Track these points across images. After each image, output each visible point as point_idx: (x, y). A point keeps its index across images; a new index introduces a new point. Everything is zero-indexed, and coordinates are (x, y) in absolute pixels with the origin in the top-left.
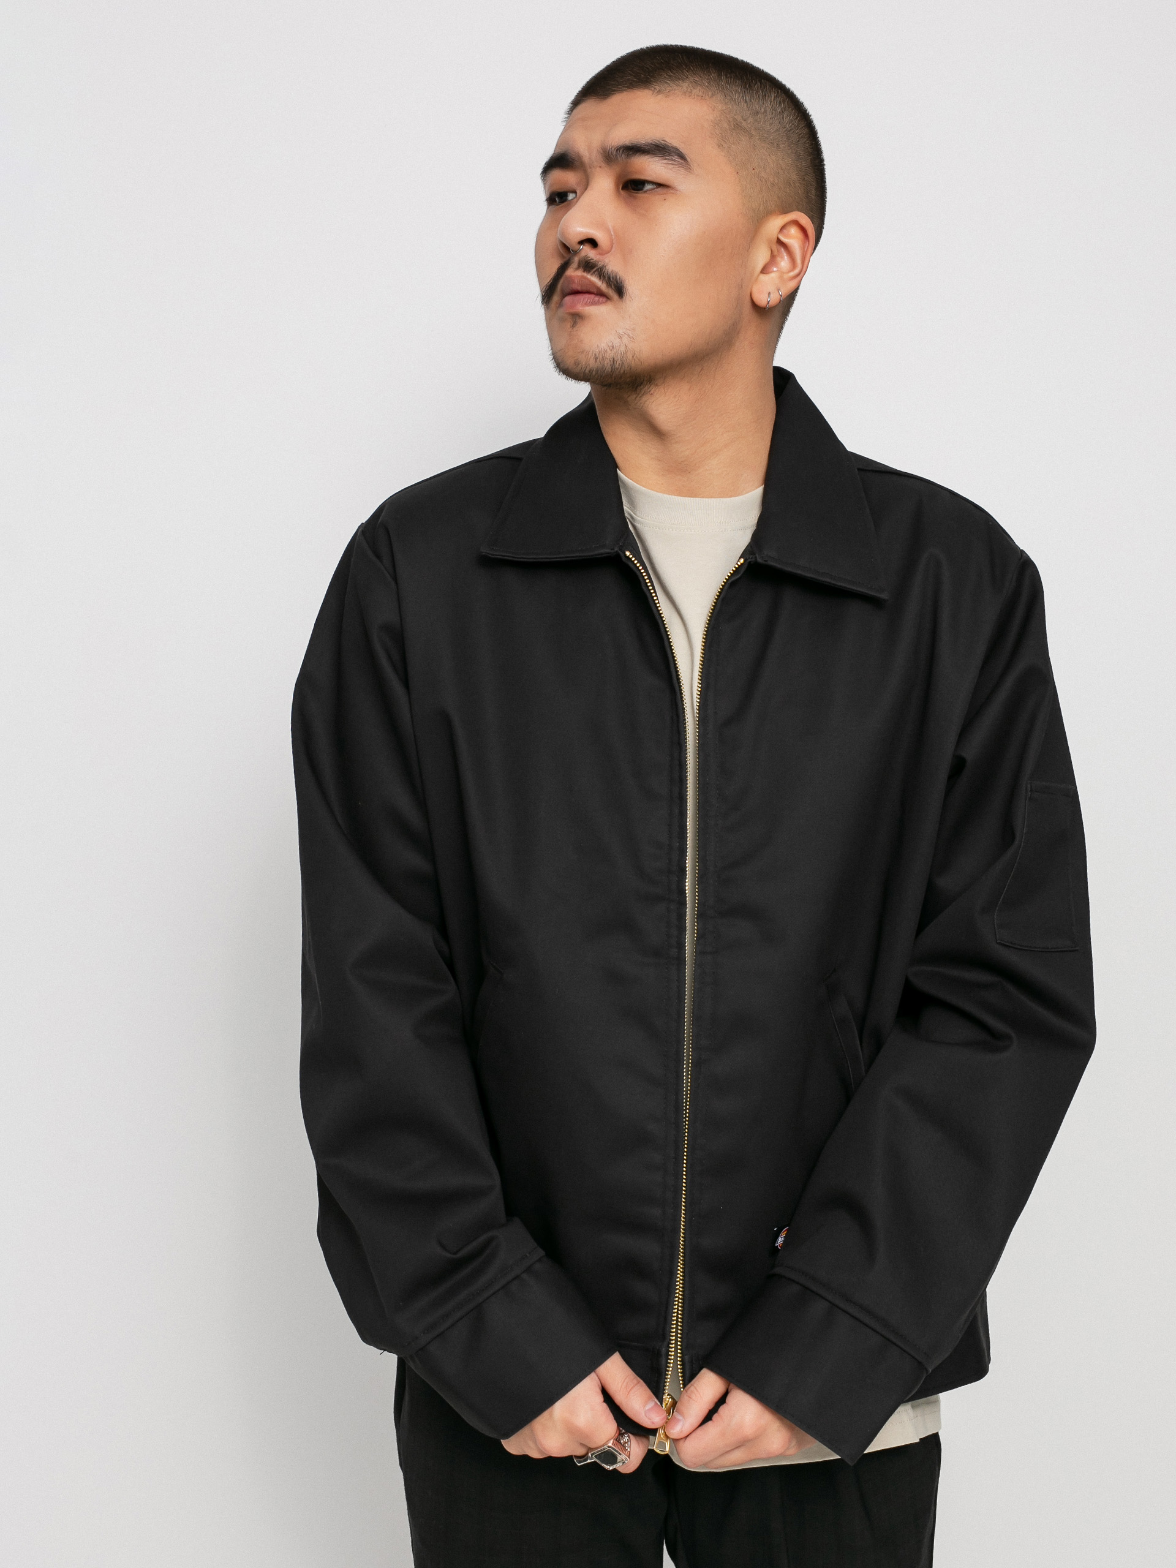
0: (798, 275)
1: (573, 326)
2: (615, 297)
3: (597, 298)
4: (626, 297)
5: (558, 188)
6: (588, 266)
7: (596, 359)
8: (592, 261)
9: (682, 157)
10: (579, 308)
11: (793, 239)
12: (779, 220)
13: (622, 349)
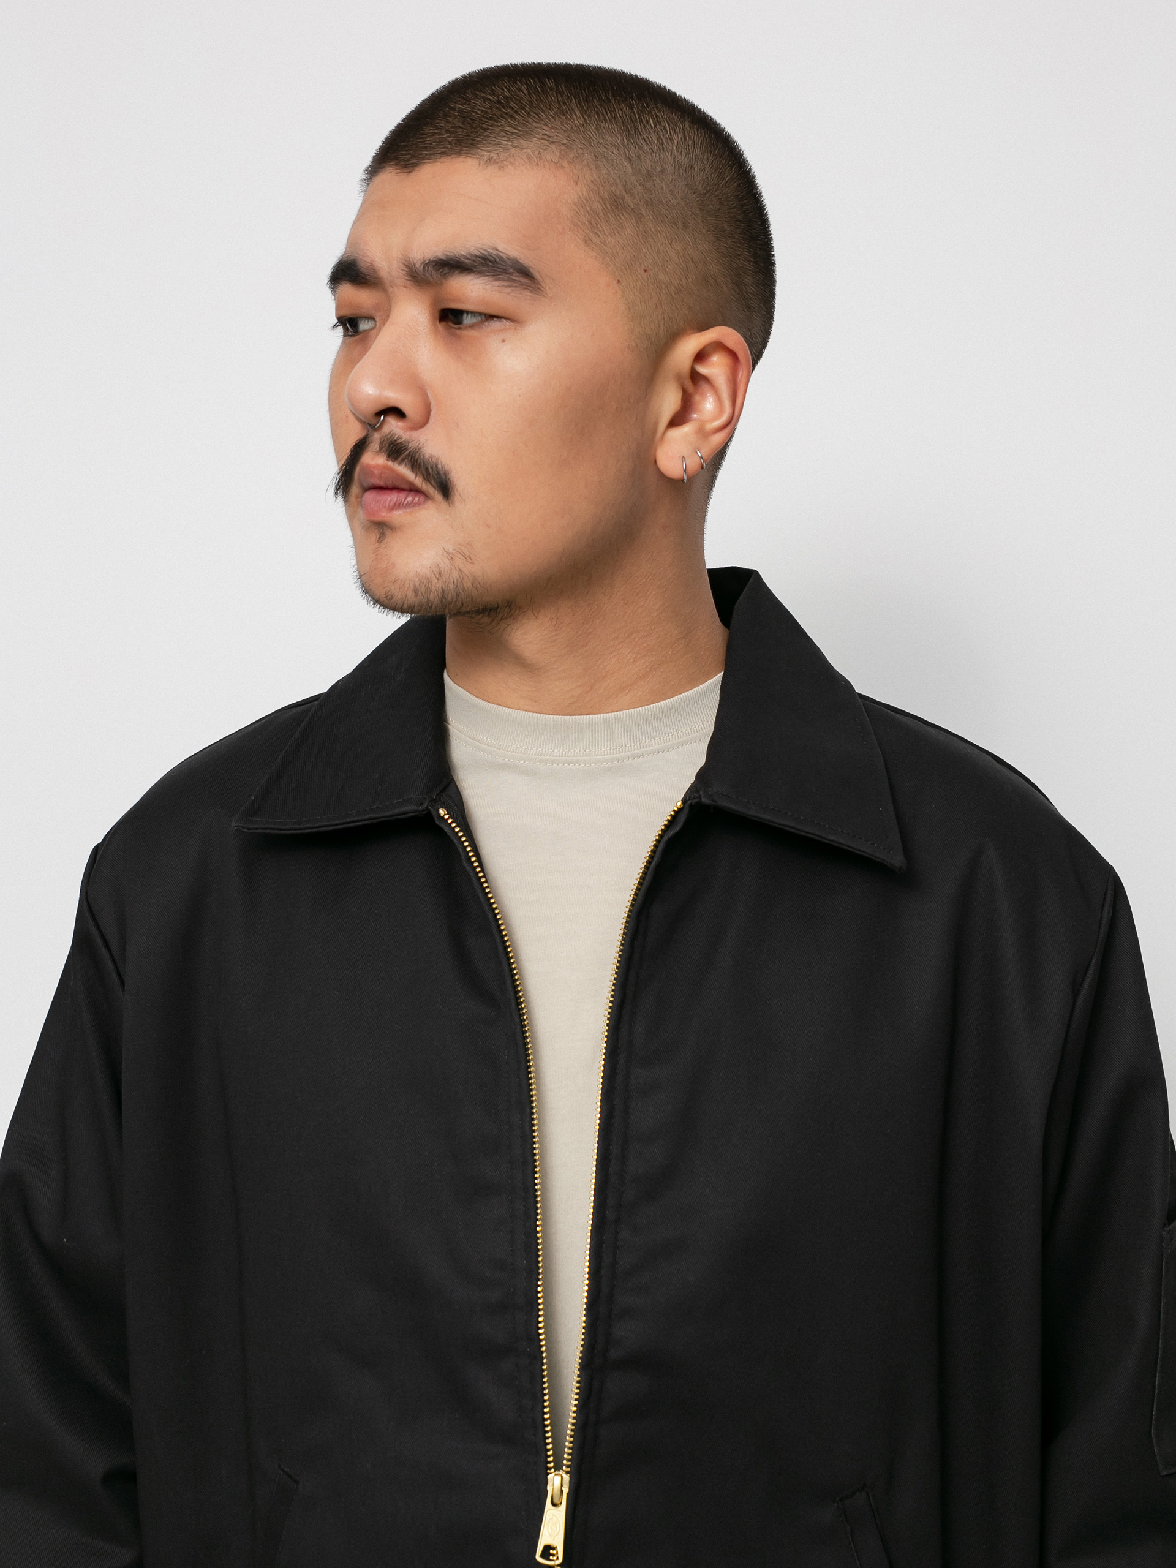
2: (438, 497)
3: (410, 498)
4: (456, 498)
5: (349, 310)
6: (395, 450)
7: (416, 592)
8: (399, 441)
9: (525, 273)
10: (384, 515)
11: (716, 368)
12: (691, 344)
13: (455, 574)
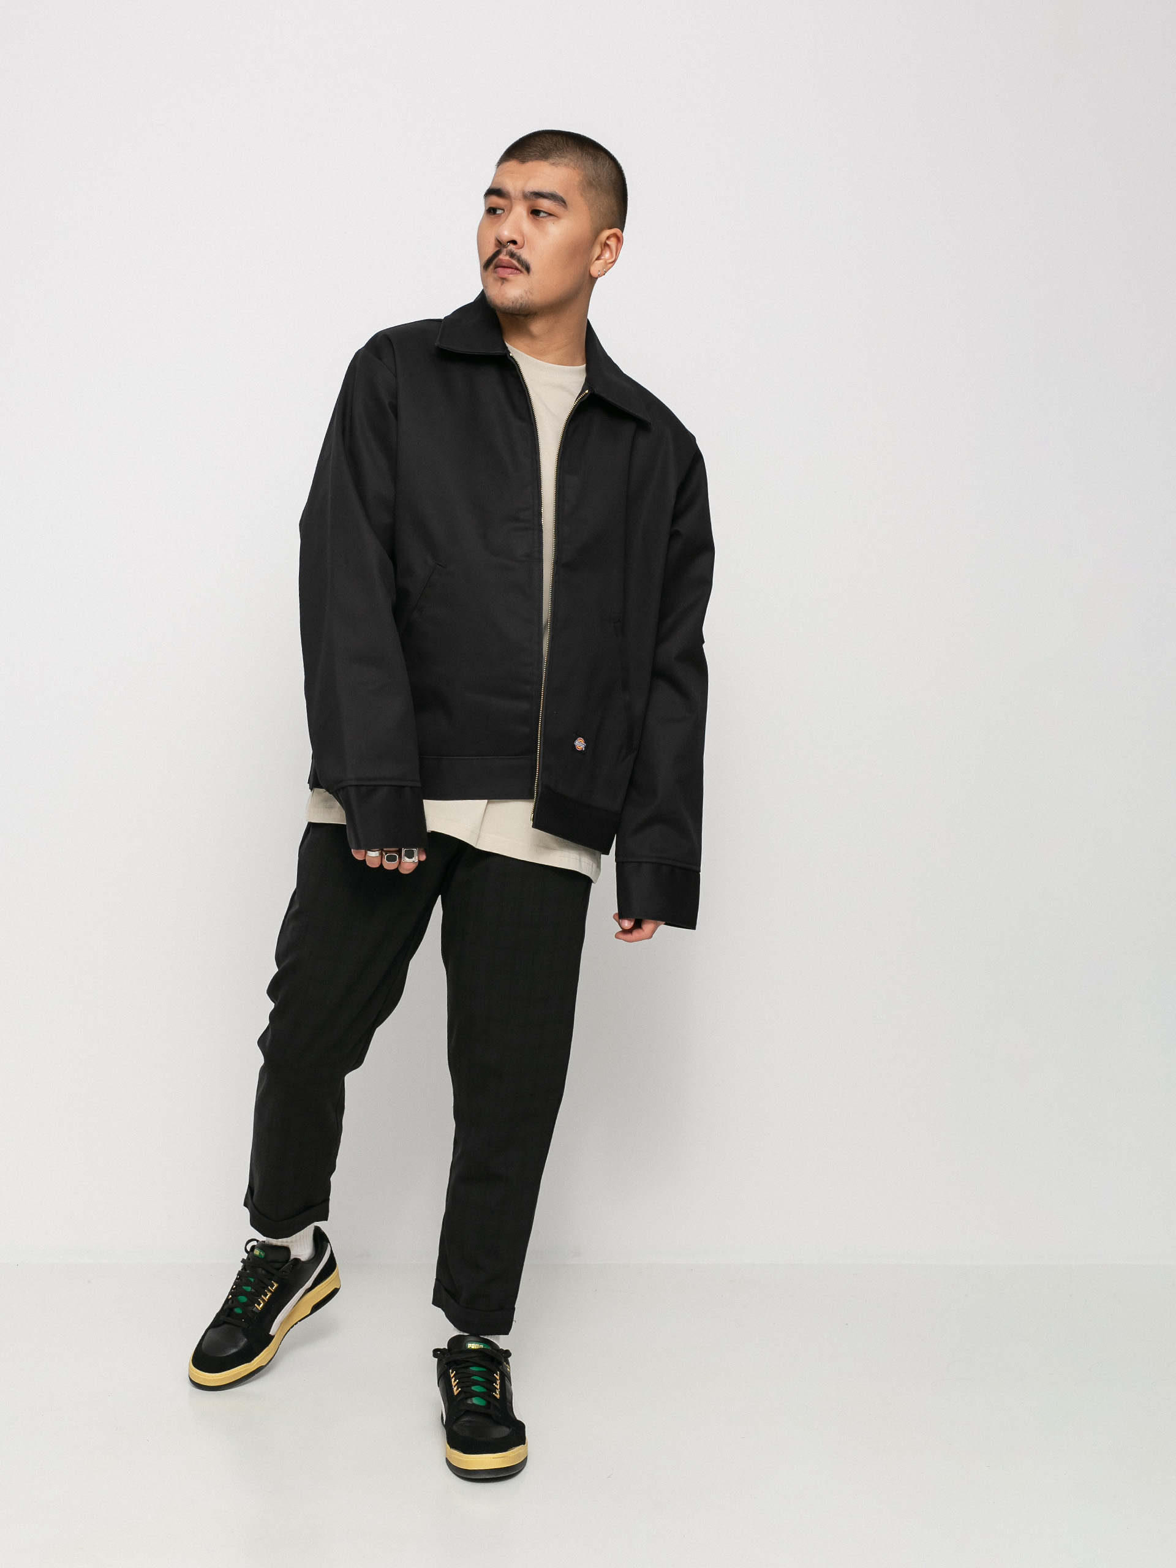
0: (611, 263)
1: (502, 284)
2: (525, 272)
3: (515, 271)
4: (531, 273)
5: (493, 206)
6: (512, 255)
7: (513, 302)
8: (514, 252)
9: (564, 202)
10: (506, 276)
11: (612, 242)
12: (607, 233)
13: (527, 299)
